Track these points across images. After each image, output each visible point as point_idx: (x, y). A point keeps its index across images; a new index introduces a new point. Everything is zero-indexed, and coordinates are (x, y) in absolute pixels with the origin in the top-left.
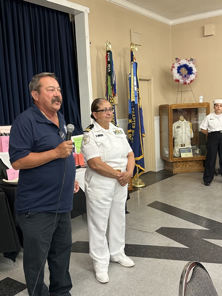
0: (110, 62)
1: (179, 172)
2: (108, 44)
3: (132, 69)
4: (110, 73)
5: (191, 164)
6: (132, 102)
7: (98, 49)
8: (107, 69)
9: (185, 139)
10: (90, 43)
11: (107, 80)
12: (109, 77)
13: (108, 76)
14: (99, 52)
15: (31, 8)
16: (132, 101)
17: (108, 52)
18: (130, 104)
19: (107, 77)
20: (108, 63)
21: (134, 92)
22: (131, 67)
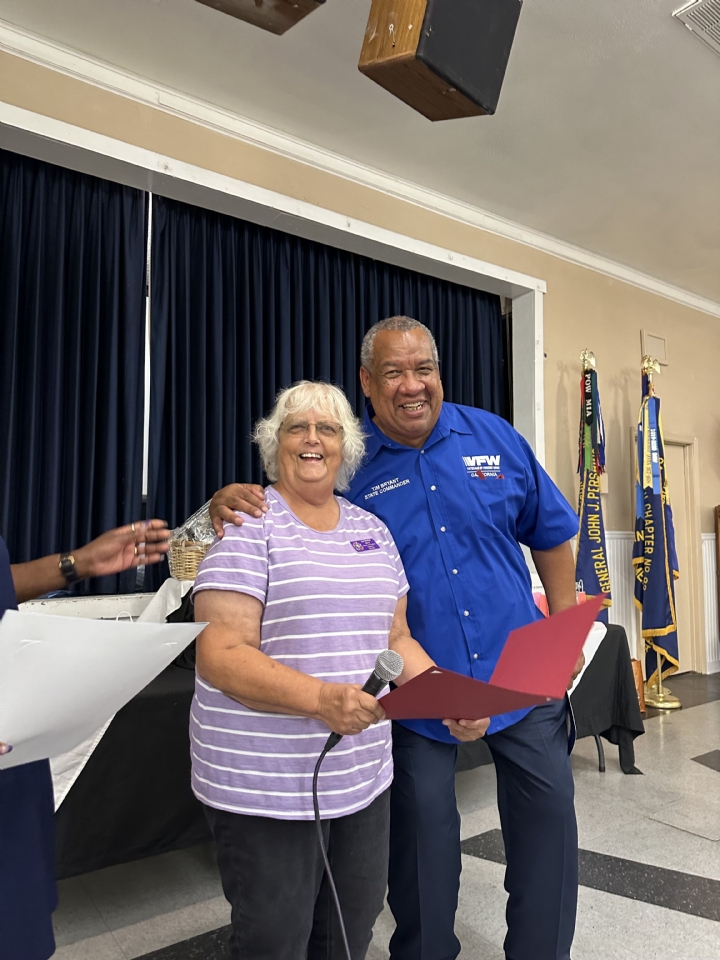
0: (590, 396)
2: (586, 356)
3: (646, 412)
4: (590, 420)
6: (644, 491)
7: (562, 368)
8: (583, 411)
10: (545, 355)
11: (582, 435)
12: (588, 429)
13: (586, 425)
14: (565, 375)
15: (419, 284)
16: (645, 487)
17: (586, 372)
18: (640, 494)
19: (582, 429)
20: (587, 396)
21: (650, 466)
22: (644, 409)
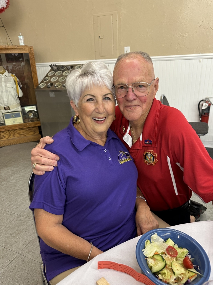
1: (5, 145)
5: (21, 132)
9: (8, 99)
